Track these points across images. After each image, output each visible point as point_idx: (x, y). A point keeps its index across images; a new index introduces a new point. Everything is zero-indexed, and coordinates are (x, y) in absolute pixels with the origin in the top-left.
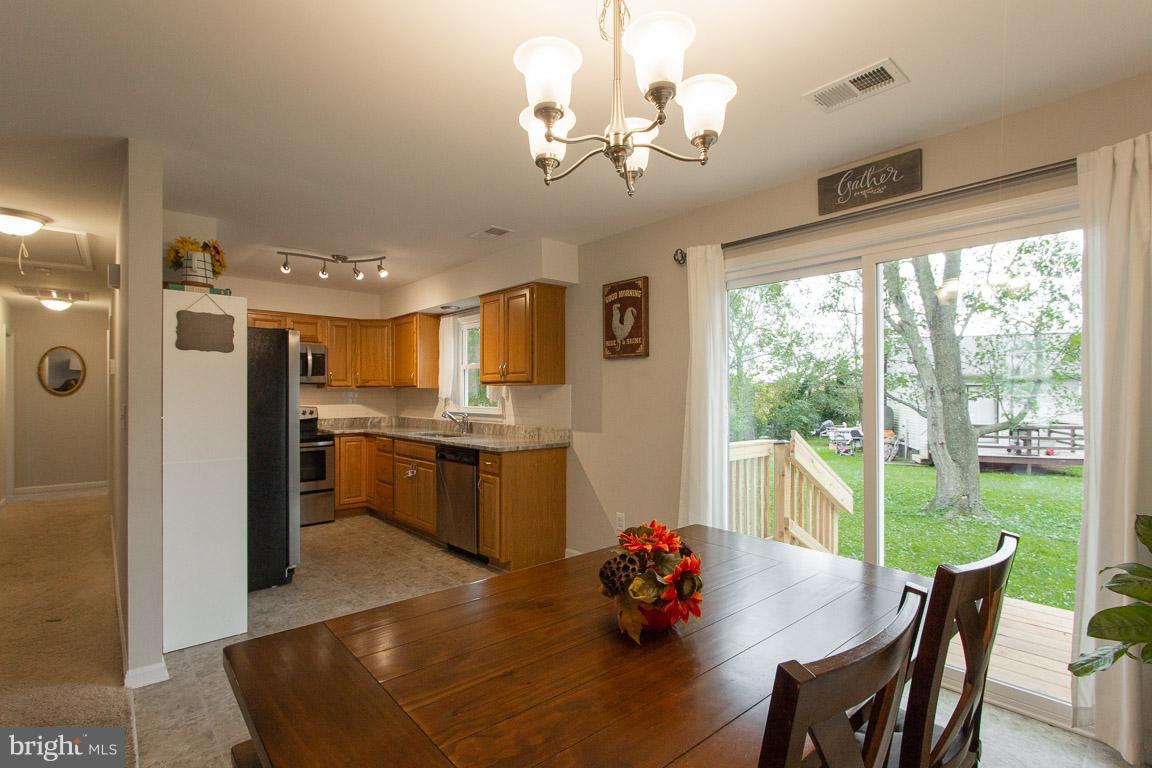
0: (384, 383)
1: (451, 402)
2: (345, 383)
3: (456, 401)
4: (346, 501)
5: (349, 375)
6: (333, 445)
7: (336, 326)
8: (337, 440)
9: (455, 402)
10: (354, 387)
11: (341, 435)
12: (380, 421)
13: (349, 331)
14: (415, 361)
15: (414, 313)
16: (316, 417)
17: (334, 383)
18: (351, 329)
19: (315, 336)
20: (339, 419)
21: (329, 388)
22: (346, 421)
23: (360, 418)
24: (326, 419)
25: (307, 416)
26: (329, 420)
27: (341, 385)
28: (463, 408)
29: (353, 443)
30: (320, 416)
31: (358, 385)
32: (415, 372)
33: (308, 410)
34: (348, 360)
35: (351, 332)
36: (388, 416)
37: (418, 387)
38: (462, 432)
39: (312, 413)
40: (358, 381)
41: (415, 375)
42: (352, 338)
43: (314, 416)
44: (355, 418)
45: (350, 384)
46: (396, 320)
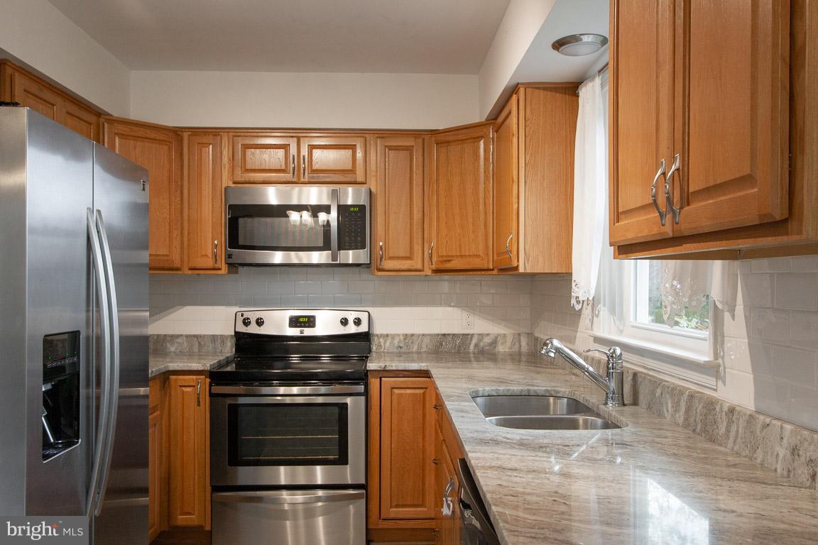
2: (406, 264)
4: (396, 512)
5: (417, 248)
6: (366, 393)
7: (391, 148)
8: (374, 383)
10: (429, 273)
11: (384, 373)
12: (494, 343)
13: (417, 159)
14: (515, 206)
15: (513, 90)
16: (367, 330)
17: (388, 264)
18: (421, 150)
19: (352, 171)
20: (412, 335)
21: (380, 273)
22: (427, 340)
23: (454, 335)
24: (387, 335)
25: (351, 329)
26: (393, 336)
27: (402, 267)
28: (633, 327)
29: (409, 391)
30: (378, 330)
31: (434, 267)
32: (514, 232)
33: (351, 316)
34: (415, 215)
35: (421, 158)
36: (512, 331)
37: (521, 270)
38: (606, 404)
39: (358, 322)
40: (434, 259)
41: (515, 240)
42: (421, 169)
43: (363, 328)
44: (444, 335)
45: (419, 266)
46: (497, 118)
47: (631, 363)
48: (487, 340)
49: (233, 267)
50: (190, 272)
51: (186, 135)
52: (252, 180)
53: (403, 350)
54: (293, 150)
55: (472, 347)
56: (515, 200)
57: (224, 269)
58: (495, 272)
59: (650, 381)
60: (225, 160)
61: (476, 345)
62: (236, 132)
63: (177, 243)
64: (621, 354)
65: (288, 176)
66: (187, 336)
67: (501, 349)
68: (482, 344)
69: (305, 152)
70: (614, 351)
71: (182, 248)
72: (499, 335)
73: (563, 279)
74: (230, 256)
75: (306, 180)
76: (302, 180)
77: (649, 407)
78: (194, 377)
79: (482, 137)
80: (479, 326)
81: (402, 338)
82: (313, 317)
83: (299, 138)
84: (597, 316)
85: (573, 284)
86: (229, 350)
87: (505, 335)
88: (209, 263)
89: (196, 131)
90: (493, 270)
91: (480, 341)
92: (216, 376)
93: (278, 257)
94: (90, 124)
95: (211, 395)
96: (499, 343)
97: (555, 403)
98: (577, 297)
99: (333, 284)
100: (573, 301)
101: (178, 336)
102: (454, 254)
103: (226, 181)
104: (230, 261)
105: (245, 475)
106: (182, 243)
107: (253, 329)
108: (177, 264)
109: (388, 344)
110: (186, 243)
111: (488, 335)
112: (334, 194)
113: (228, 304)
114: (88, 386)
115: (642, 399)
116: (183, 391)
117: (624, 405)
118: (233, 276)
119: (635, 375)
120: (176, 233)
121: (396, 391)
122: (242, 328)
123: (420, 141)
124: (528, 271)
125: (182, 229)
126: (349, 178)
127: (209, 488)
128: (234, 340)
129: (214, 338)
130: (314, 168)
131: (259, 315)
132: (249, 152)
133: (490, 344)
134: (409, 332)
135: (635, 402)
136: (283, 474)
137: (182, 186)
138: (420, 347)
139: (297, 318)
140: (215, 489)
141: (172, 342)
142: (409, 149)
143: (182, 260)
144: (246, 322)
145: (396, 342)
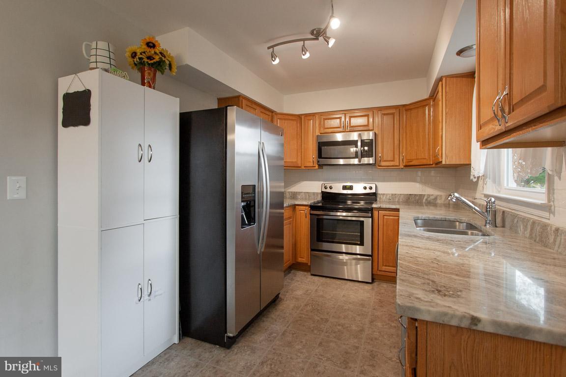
0: (425, 162)
1: (489, 182)
2: (392, 163)
3: (497, 180)
4: (384, 268)
5: (397, 156)
6: (372, 217)
7: (384, 114)
8: (376, 213)
9: (494, 181)
10: (402, 167)
11: (380, 209)
13: (397, 117)
14: (441, 133)
15: (440, 80)
16: (375, 191)
17: (383, 164)
18: (398, 114)
19: (368, 125)
20: (395, 194)
21: (380, 167)
22: (402, 196)
23: (415, 195)
24: (384, 194)
25: (368, 191)
26: (387, 195)
27: (389, 165)
28: (505, 189)
29: (391, 217)
30: (380, 192)
31: (404, 164)
32: (440, 145)
33: (368, 186)
34: (396, 142)
35: (398, 117)
36: (445, 194)
37: (444, 163)
38: (485, 226)
39: (371, 188)
40: (404, 161)
41: (440, 149)
42: (398, 122)
43: (373, 191)
44: (410, 195)
45: (398, 164)
46: (433, 96)
47: (500, 206)
48: (432, 197)
49: (321, 166)
50: (304, 168)
51: (303, 117)
52: (327, 132)
53: (391, 201)
54: (343, 119)
55: (424, 200)
56: (440, 131)
57: (317, 167)
58: (434, 166)
59: (511, 215)
60: (317, 125)
61: (426, 200)
62: (321, 114)
63: (299, 158)
64: (495, 201)
65: (341, 129)
66: (304, 193)
67: (439, 201)
68: (429, 199)
69: (347, 119)
70: (490, 200)
71: (301, 159)
72: (438, 195)
73: (466, 167)
74: (318, 162)
75: (348, 130)
76: (347, 130)
77: (511, 228)
78: (305, 207)
79: (426, 105)
80: (428, 191)
81: (390, 195)
82: (352, 186)
83: (345, 114)
84: (486, 184)
85: (472, 169)
86: (319, 198)
87: (441, 196)
88: (311, 164)
89: (307, 115)
90: (432, 165)
91: (428, 198)
92: (313, 207)
93: (341, 162)
94: (269, 115)
95: (310, 214)
96: (438, 199)
97: (459, 225)
98: (474, 175)
99: (361, 172)
100: (472, 177)
101: (302, 192)
102: (414, 158)
103: (318, 133)
104: (319, 163)
105: (326, 246)
106: (301, 157)
107: (328, 190)
108: (300, 165)
109: (384, 198)
110: (303, 157)
111: (432, 195)
112: (360, 135)
113: (319, 180)
114: (259, 208)
115: (507, 224)
116: (301, 213)
117: (496, 227)
118: (320, 170)
119: (504, 212)
120: (299, 154)
121: (385, 217)
122: (324, 190)
123: (398, 110)
124: (447, 163)
125: (302, 152)
126: (365, 128)
127: (310, 249)
128: (321, 194)
129: (314, 193)
130: (352, 125)
131: (330, 185)
132: (326, 121)
133: (434, 199)
134: (394, 193)
135: (503, 226)
136: (344, 248)
137: (301, 136)
138: (399, 199)
139: (346, 186)
140: (312, 250)
141: (299, 194)
142: (393, 114)
143: (301, 164)
144: (326, 188)
145: (388, 197)
